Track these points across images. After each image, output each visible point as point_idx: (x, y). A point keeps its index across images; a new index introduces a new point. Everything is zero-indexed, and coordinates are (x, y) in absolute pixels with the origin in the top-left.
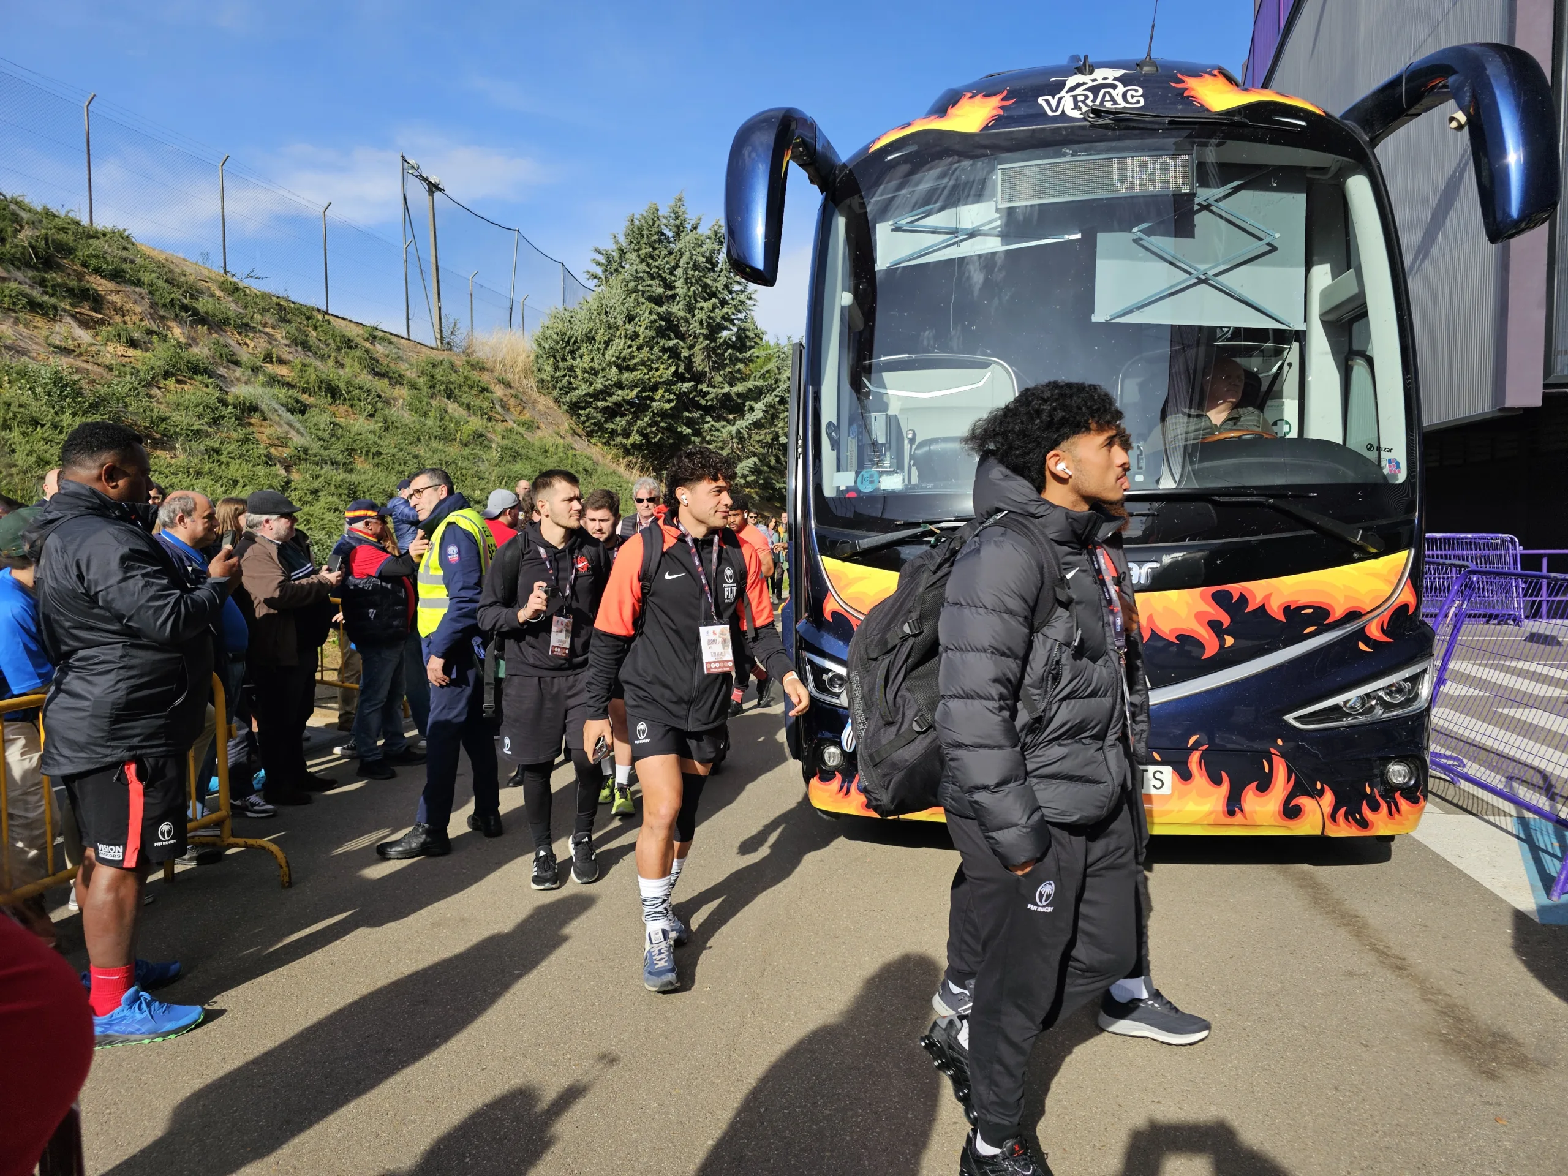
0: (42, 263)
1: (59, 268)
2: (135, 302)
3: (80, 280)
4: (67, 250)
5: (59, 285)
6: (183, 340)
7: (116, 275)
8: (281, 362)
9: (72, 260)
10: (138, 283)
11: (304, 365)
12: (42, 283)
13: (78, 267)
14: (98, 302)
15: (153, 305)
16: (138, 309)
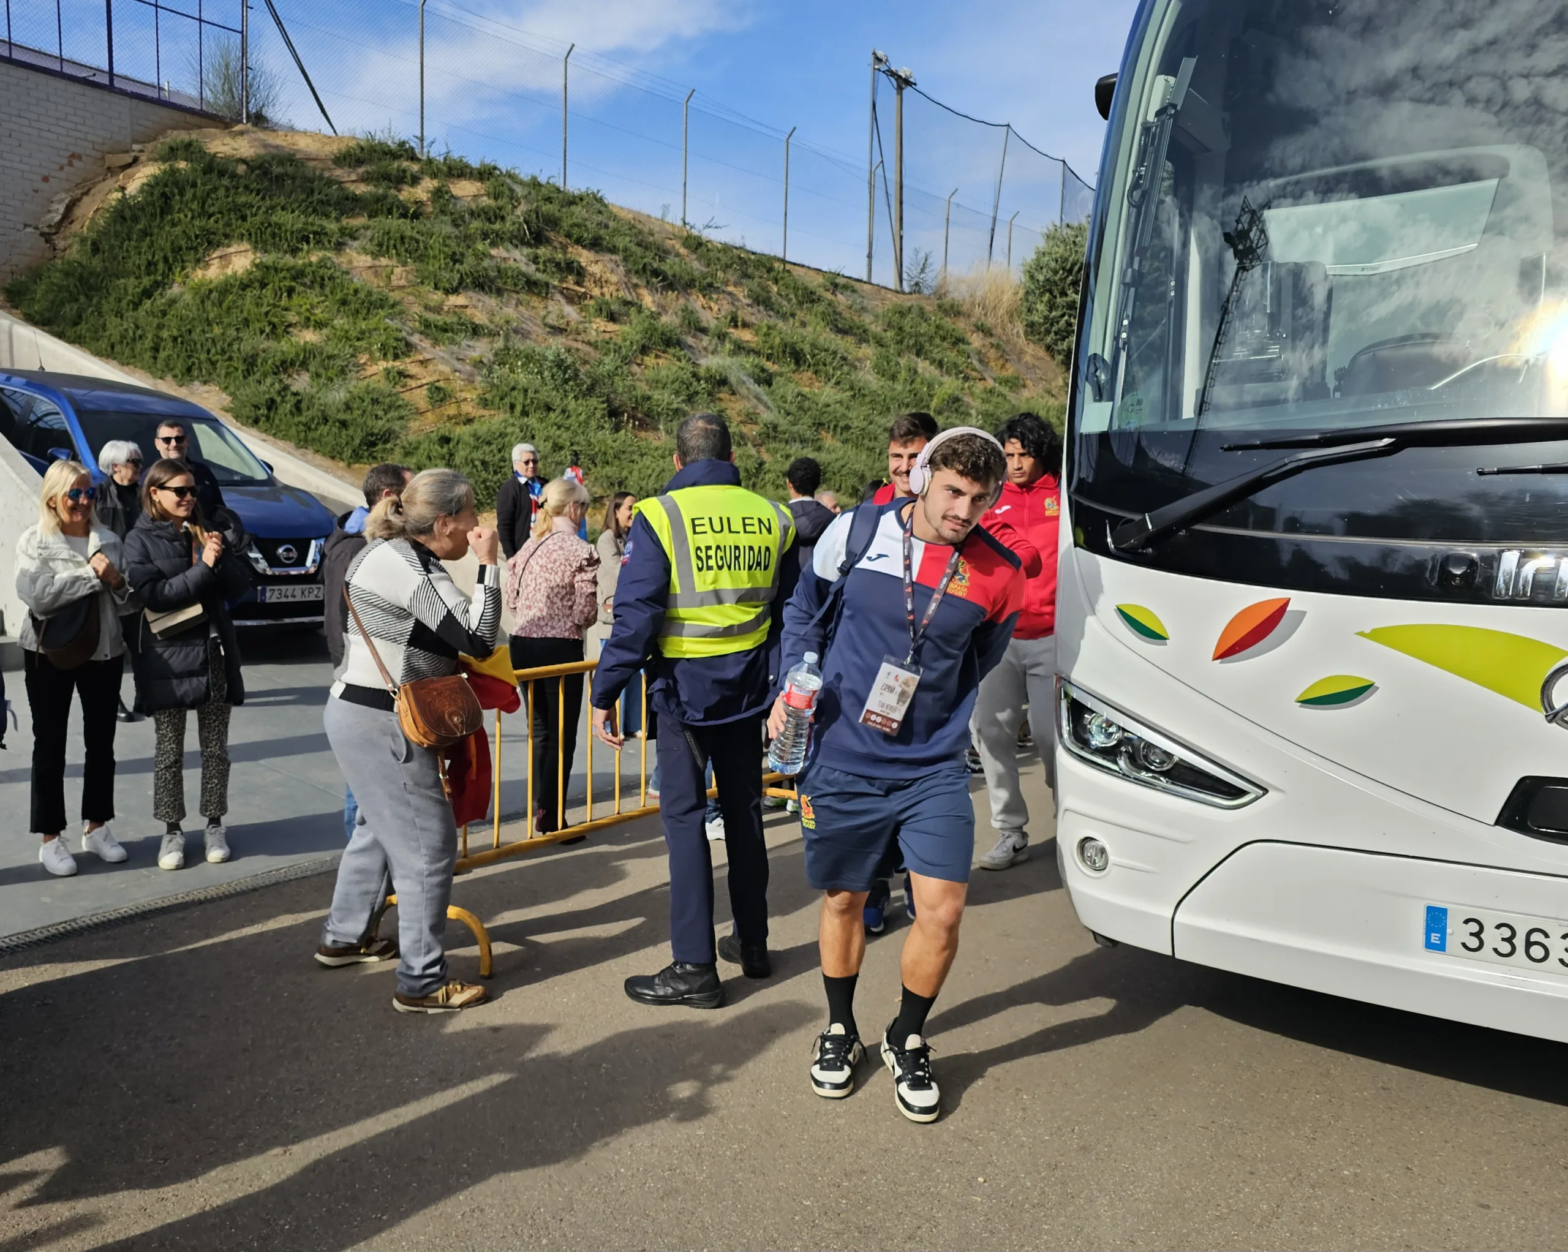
0: (534, 239)
1: (548, 241)
2: (612, 271)
3: (565, 253)
4: (553, 222)
5: (549, 260)
6: (653, 309)
7: (596, 245)
8: (745, 325)
9: (558, 232)
10: (613, 250)
11: (769, 328)
12: (535, 260)
13: (562, 239)
14: (580, 274)
15: (628, 272)
16: (614, 278)
